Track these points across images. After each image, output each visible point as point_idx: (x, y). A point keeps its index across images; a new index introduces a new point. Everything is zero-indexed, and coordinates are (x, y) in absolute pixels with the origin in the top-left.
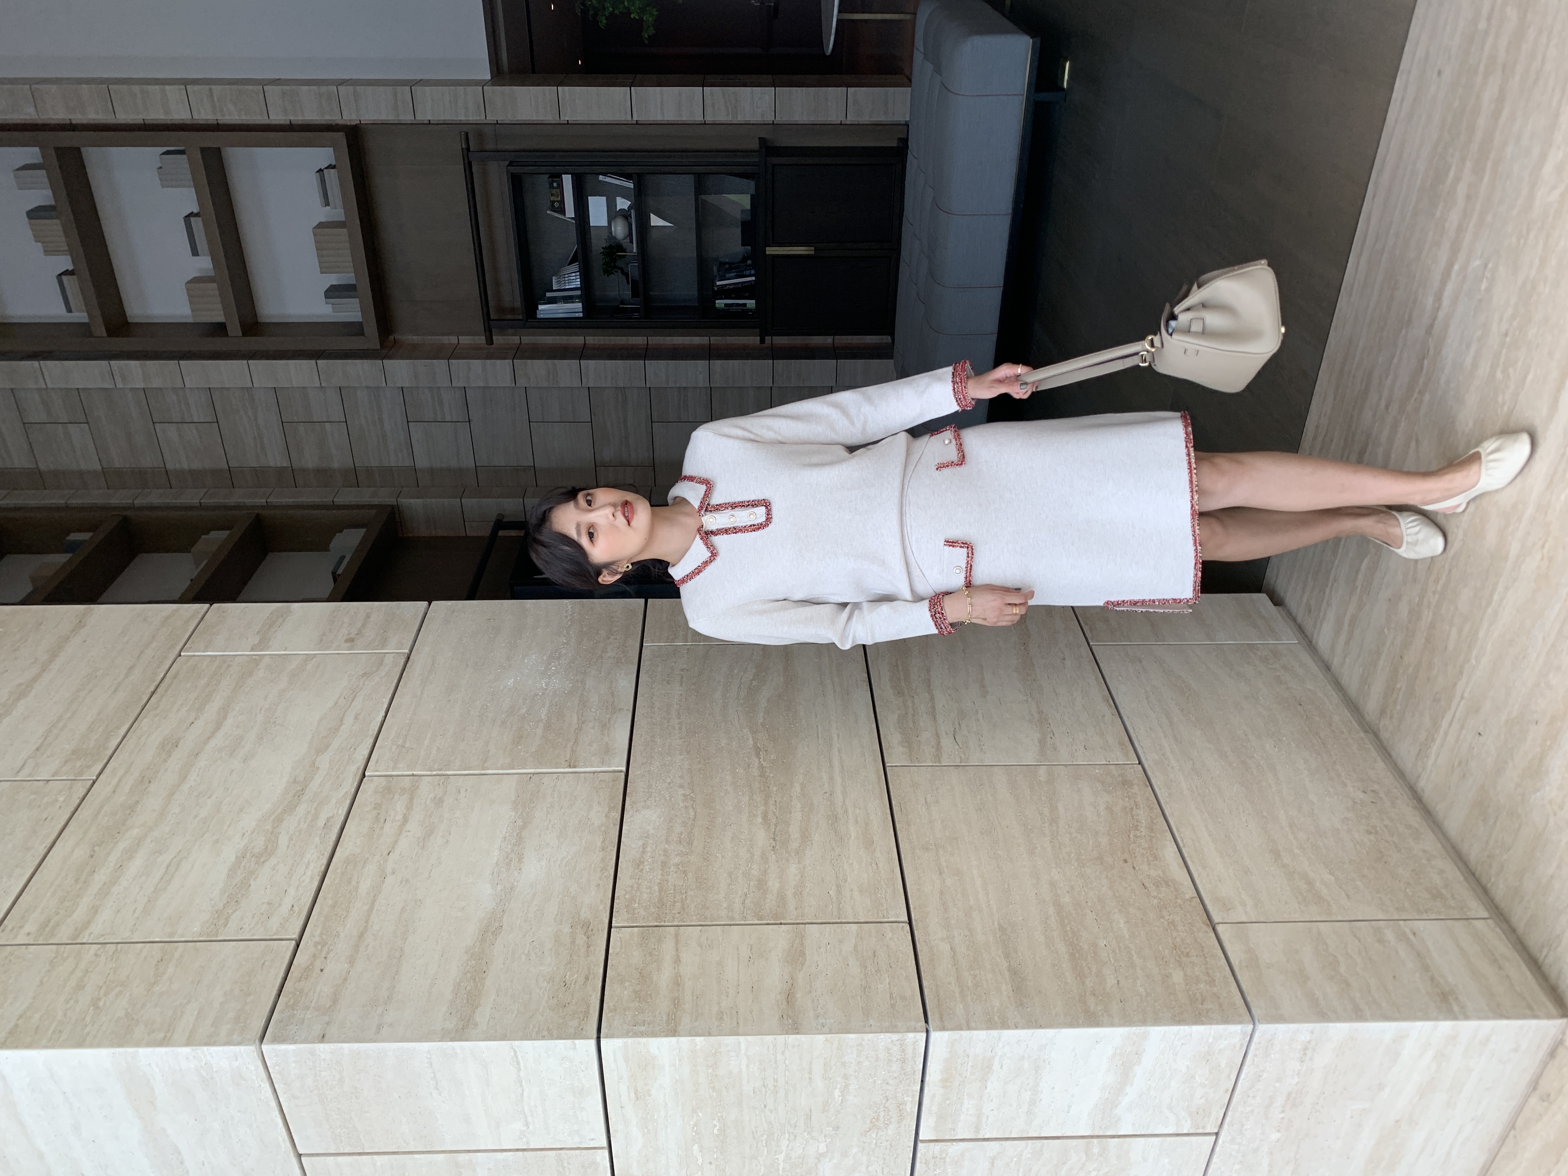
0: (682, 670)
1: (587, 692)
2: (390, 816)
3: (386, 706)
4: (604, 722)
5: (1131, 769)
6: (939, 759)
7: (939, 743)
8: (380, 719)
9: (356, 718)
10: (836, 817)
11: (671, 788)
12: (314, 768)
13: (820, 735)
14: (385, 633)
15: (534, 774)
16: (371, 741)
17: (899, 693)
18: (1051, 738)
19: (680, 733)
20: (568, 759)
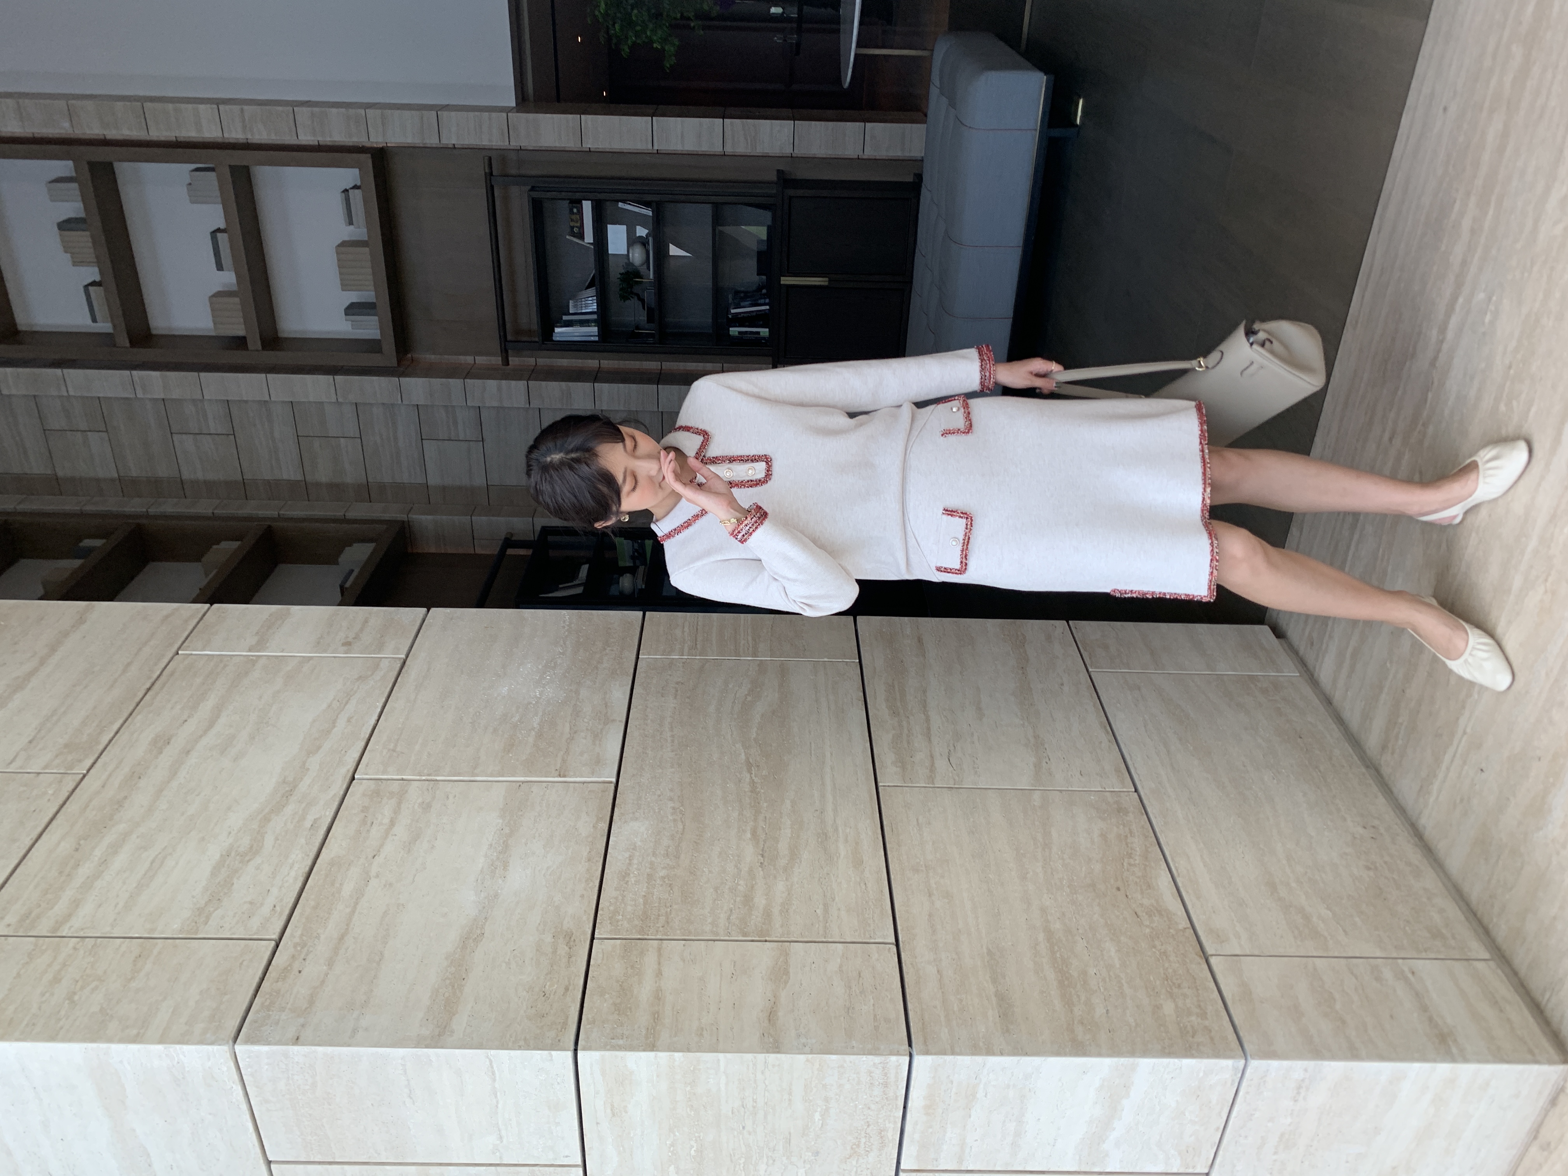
0: (677, 683)
1: (580, 702)
2: (377, 819)
3: (379, 710)
4: (596, 733)
5: (1127, 796)
6: (933, 781)
7: (933, 765)
8: (373, 722)
9: (349, 720)
10: (826, 836)
11: (661, 800)
12: (304, 768)
13: (813, 752)
14: (382, 638)
15: (523, 782)
16: (363, 744)
17: (895, 713)
18: (1047, 763)
19: (672, 746)
20: (558, 768)
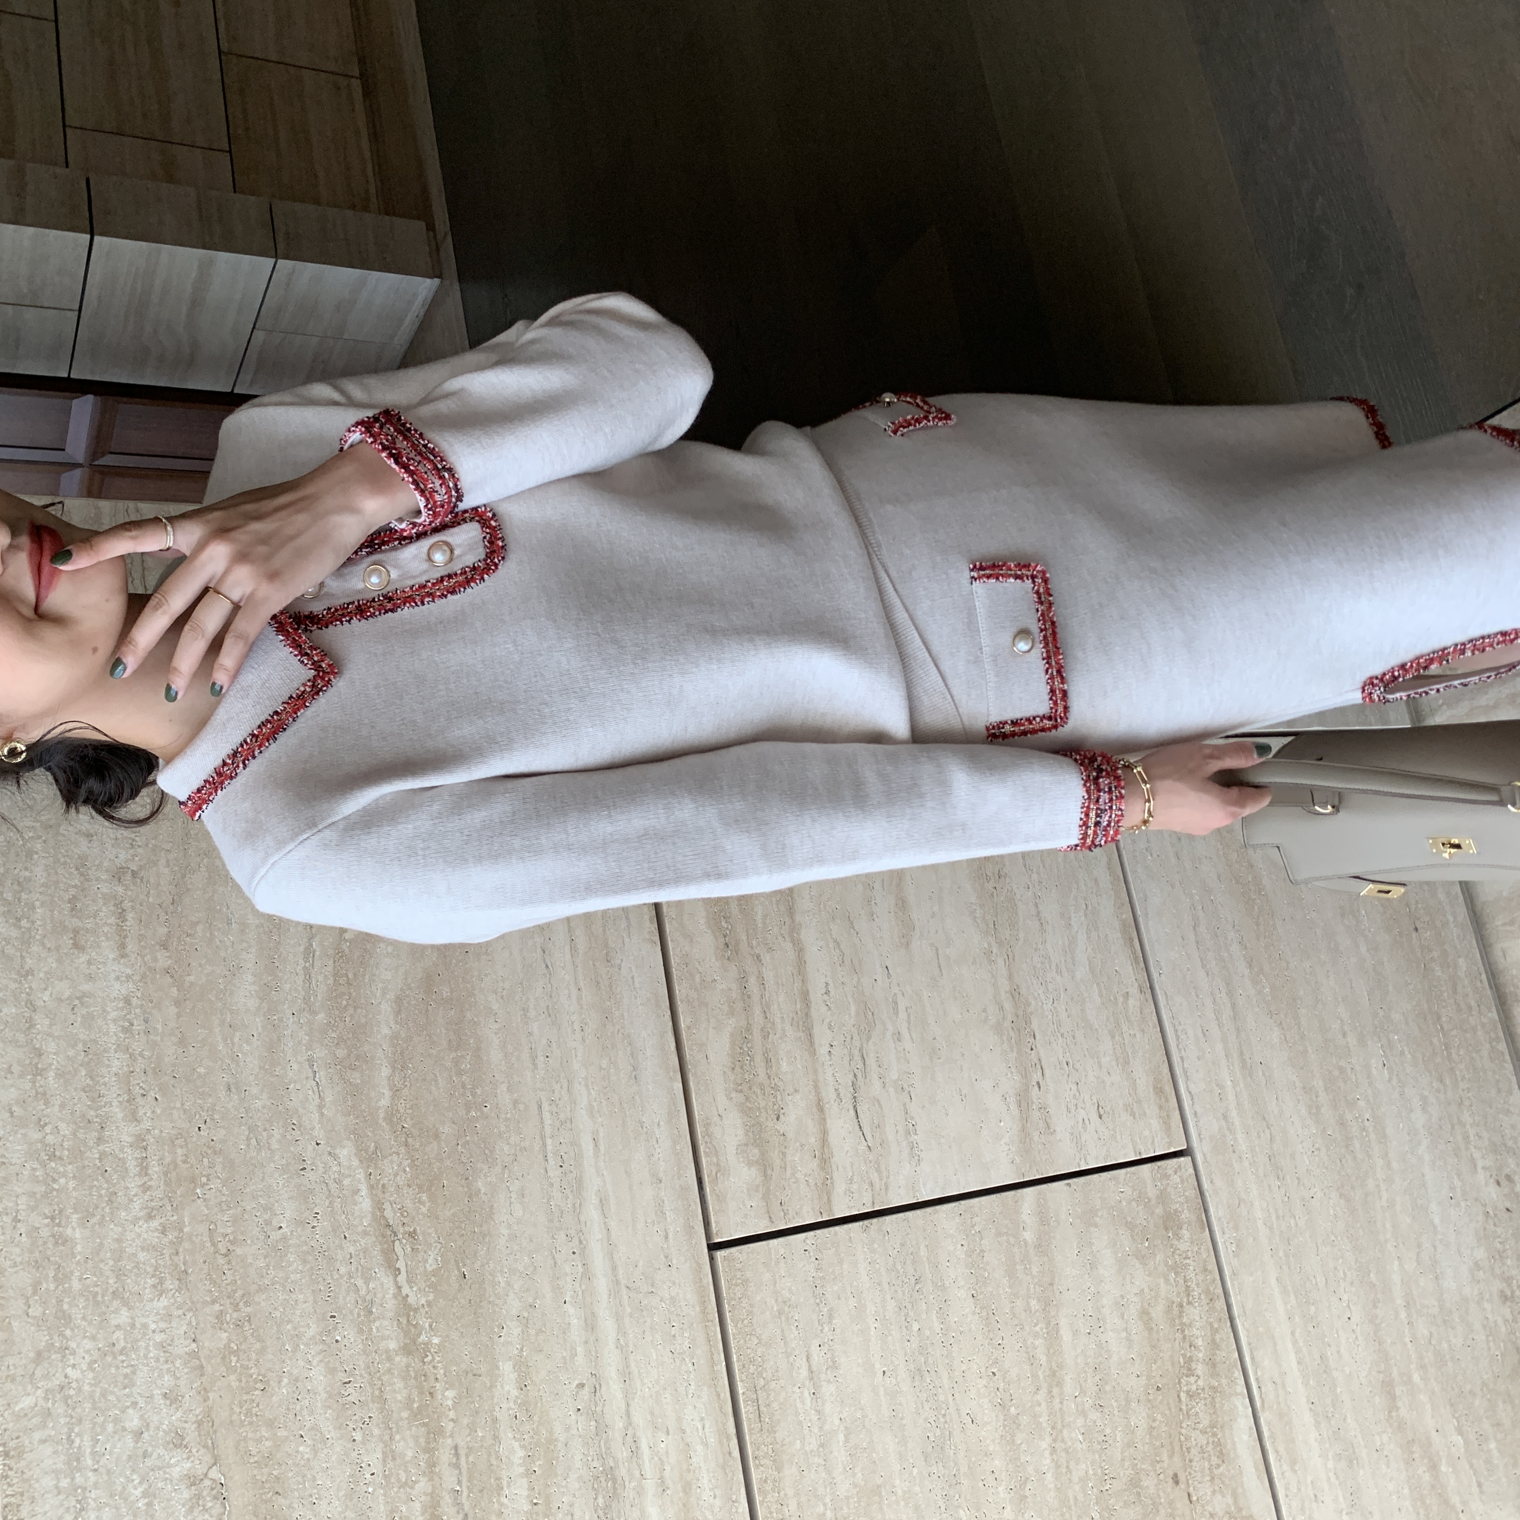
10: (613, 1482)
11: (145, 1454)
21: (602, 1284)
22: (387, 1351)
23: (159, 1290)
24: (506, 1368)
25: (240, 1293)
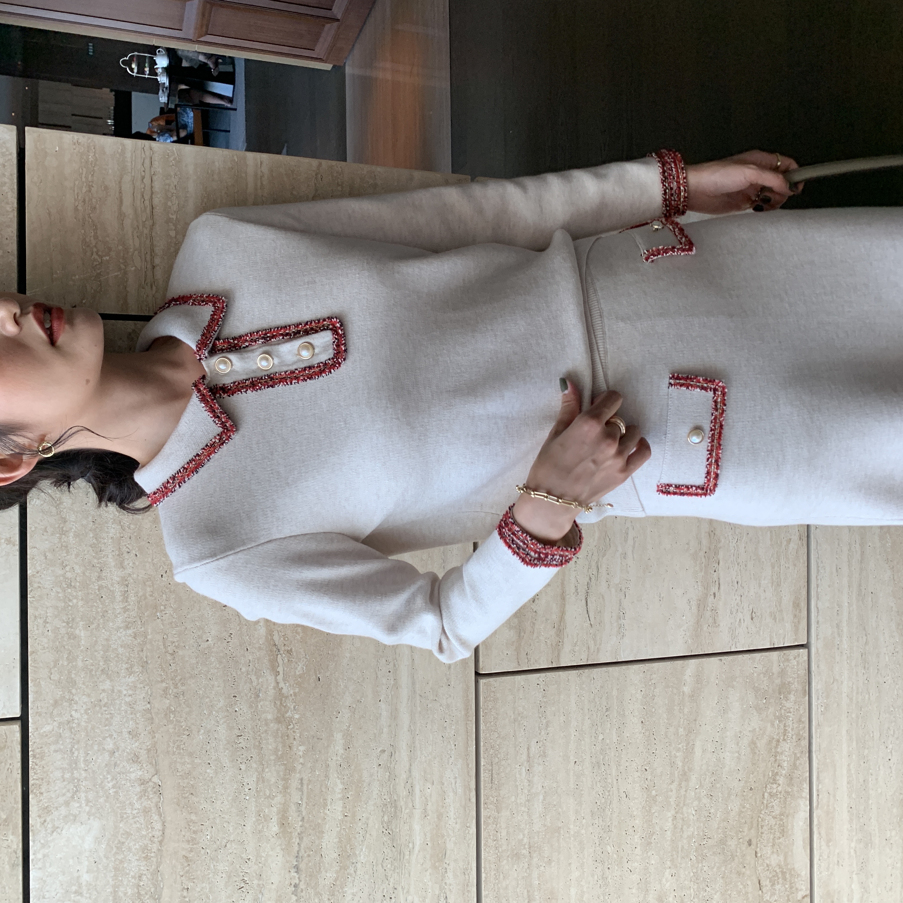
5: (795, 657)
7: (562, 616)
21: (404, 693)
22: (266, 720)
23: (130, 672)
24: (338, 736)
25: (179, 677)
